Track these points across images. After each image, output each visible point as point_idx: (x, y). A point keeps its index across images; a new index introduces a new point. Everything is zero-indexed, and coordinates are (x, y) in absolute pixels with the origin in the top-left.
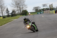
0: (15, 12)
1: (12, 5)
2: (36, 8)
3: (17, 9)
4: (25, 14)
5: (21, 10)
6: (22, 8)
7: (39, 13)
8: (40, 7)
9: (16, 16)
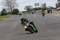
0: (6, 11)
1: (2, 4)
2: (27, 7)
3: (8, 8)
4: (16, 13)
5: (12, 9)
6: (13, 7)
7: (31, 13)
8: (32, 7)
9: (7, 15)
